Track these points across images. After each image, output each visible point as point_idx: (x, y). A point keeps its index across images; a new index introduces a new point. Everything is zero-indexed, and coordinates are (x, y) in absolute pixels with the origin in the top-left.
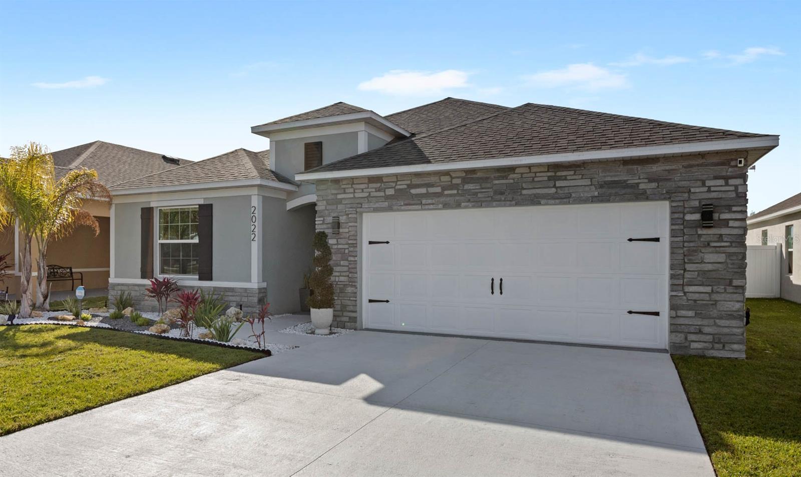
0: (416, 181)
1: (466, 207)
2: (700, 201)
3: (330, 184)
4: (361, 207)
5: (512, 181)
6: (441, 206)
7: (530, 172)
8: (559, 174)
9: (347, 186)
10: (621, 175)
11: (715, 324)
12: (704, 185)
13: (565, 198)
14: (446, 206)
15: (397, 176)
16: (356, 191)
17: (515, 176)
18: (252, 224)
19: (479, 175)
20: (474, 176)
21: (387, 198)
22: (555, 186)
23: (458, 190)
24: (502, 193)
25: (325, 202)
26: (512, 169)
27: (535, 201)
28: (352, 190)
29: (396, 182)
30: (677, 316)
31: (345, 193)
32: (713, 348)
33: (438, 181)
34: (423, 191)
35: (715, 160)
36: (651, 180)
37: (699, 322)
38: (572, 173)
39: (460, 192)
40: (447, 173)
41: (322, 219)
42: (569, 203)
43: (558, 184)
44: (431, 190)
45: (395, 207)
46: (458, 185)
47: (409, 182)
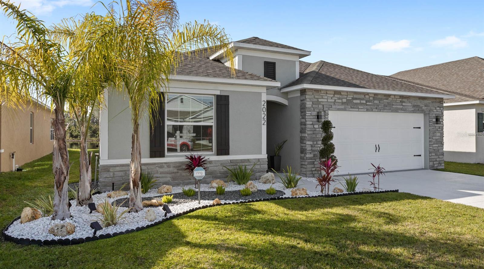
0: (355, 96)
1: (375, 111)
2: (435, 114)
3: (314, 92)
4: (332, 107)
5: (389, 101)
6: (366, 110)
7: (395, 98)
8: (403, 100)
9: (324, 95)
10: (418, 103)
11: (439, 157)
12: (436, 109)
13: (404, 110)
14: (368, 110)
15: (347, 92)
16: (328, 98)
17: (390, 99)
18: (262, 113)
19: (379, 96)
20: (377, 97)
21: (343, 103)
22: (402, 105)
23: (372, 103)
24: (386, 106)
25: (311, 102)
26: (389, 96)
27: (396, 111)
28: (326, 97)
29: (347, 95)
30: (432, 156)
31: (322, 98)
32: (439, 166)
33: (364, 97)
34: (358, 101)
35: (438, 100)
36: (425, 106)
37: (436, 157)
38: (407, 100)
39: (372, 104)
40: (368, 94)
41: (310, 113)
42: (406, 112)
43: (404, 104)
44: (362, 102)
45: (347, 109)
46: (372, 100)
47: (352, 96)
